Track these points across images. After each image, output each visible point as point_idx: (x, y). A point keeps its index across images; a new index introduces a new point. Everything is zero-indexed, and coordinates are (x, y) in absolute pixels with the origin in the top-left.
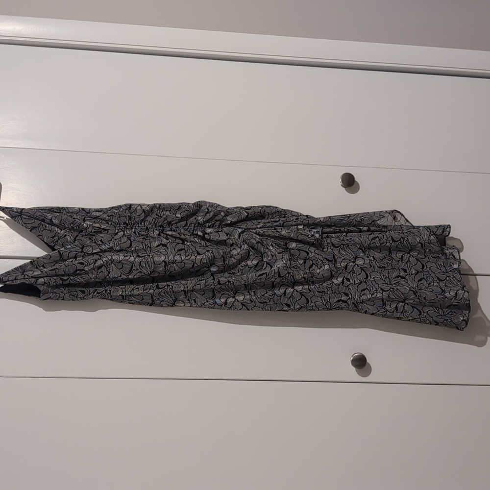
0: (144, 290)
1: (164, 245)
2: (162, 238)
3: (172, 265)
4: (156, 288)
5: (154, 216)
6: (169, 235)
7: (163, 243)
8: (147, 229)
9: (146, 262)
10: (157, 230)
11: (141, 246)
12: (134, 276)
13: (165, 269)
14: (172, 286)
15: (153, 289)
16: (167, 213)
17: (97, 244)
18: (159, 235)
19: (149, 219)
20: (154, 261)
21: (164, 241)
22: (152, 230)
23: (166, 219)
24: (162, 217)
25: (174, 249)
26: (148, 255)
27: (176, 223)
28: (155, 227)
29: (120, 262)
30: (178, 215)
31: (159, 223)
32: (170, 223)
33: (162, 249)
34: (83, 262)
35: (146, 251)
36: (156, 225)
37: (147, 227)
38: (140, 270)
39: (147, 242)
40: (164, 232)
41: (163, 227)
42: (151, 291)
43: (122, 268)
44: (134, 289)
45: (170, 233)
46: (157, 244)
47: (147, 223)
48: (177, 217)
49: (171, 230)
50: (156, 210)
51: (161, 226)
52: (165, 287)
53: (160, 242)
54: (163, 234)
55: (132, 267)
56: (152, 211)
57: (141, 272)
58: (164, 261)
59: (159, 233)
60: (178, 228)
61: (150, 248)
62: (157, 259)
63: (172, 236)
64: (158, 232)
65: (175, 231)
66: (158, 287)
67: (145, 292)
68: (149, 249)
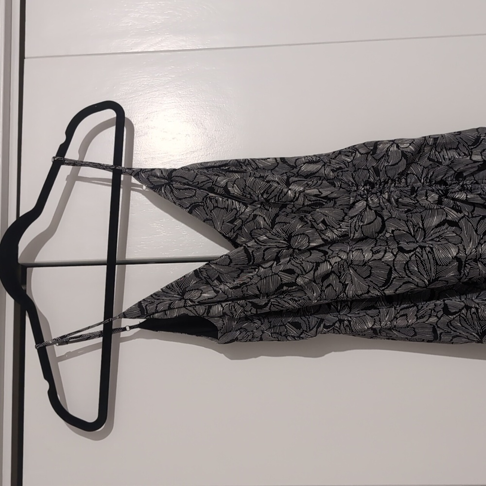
0: (417, 319)
1: (452, 223)
2: (447, 209)
3: (473, 264)
4: (442, 313)
5: (425, 162)
6: (462, 201)
7: (449, 218)
8: (413, 191)
9: (419, 262)
10: (433, 191)
11: (406, 229)
12: (396, 290)
13: (460, 273)
14: (477, 309)
15: (436, 316)
16: (453, 154)
17: (317, 230)
18: (439, 202)
19: (416, 169)
20: (434, 258)
21: (453, 215)
22: (424, 192)
23: (450, 167)
24: (441, 163)
25: (476, 231)
26: (422, 247)
27: (472, 174)
28: (430, 186)
29: (364, 265)
30: (477, 158)
31: (436, 177)
32: (459, 176)
33: (449, 232)
34: (292, 267)
35: (414, 236)
36: (430, 181)
37: (413, 188)
38: (406, 279)
39: (416, 219)
40: (449, 195)
41: (445, 184)
42: (433, 320)
43: (369, 277)
44: (398, 316)
45: (463, 196)
46: (436, 220)
47: (411, 179)
48: (475, 162)
49: (463, 189)
50: (427, 149)
51: (443, 182)
52: (460, 310)
53: (444, 217)
54: (447, 197)
55: (390, 273)
56: (419, 152)
57: (409, 282)
58: (456, 258)
59: (440, 197)
60: (477, 183)
61: (424, 229)
62: (440, 254)
63: (466, 202)
64: (437, 197)
65: (471, 191)
66: (446, 310)
67: (418, 321)
68: (421, 232)
